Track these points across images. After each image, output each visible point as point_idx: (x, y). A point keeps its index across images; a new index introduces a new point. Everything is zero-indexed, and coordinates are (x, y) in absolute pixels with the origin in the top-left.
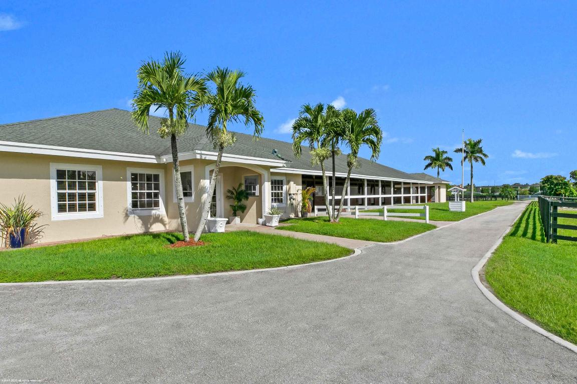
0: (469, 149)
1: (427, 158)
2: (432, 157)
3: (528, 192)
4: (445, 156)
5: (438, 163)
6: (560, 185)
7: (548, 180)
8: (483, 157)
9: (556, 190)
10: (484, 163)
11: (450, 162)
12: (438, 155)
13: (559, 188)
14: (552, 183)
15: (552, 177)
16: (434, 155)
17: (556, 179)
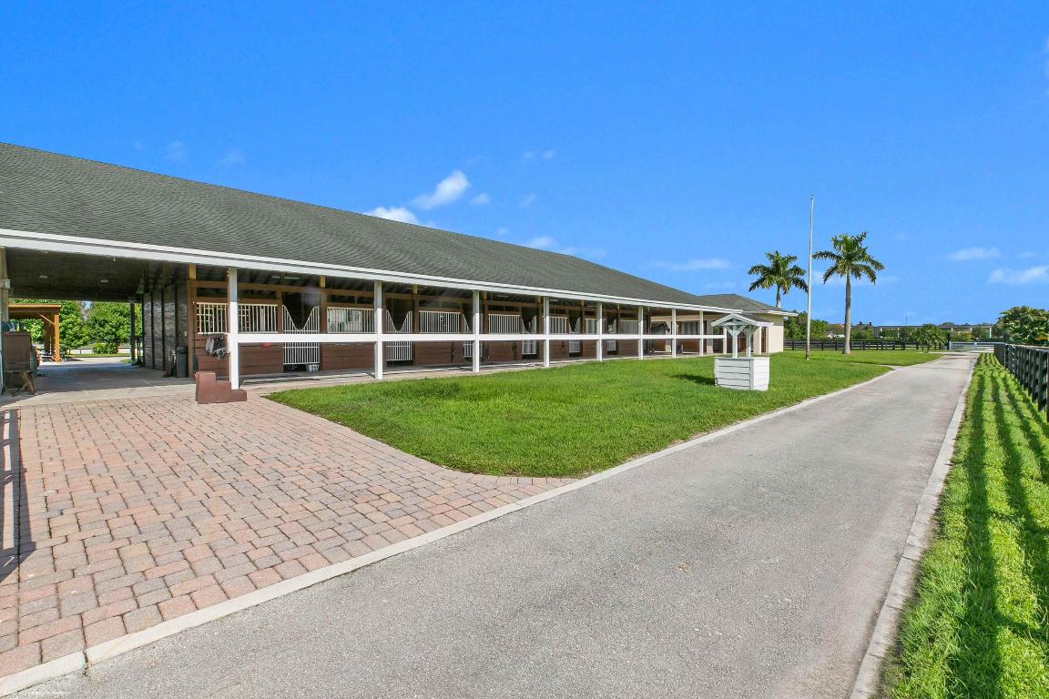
0: (840, 252)
1: (755, 269)
2: (765, 268)
3: (970, 336)
4: (790, 266)
5: (777, 278)
6: (1042, 324)
7: (1016, 315)
8: (873, 268)
9: (1034, 334)
10: (873, 278)
11: (801, 277)
12: (777, 265)
13: (1040, 330)
14: (1024, 321)
15: (1024, 310)
16: (769, 264)
17: (1034, 312)
